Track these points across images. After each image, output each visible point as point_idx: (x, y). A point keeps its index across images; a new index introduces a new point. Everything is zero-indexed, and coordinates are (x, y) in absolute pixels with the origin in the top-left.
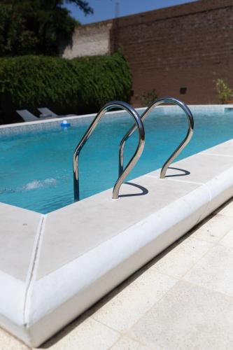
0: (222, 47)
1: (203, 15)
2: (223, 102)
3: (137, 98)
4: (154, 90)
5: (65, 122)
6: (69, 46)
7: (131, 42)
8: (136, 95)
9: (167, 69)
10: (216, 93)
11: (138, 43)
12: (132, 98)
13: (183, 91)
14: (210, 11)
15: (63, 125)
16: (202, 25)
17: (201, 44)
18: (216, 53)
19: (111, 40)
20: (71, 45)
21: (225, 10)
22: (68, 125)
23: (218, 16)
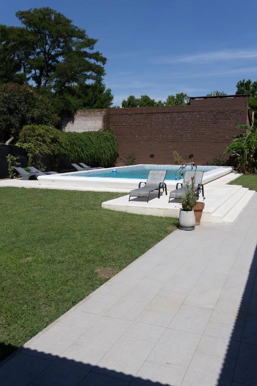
0: (175, 133)
1: (164, 114)
2: (177, 163)
3: (121, 159)
4: (133, 155)
5: (115, 170)
6: (71, 122)
7: (118, 124)
8: (120, 157)
9: (142, 142)
10: (173, 158)
11: (123, 125)
12: (117, 159)
13: (152, 156)
14: (168, 113)
15: (113, 171)
16: (163, 120)
17: (163, 130)
18: (172, 136)
19: (104, 121)
20: (73, 121)
21: (176, 114)
22: (116, 171)
23: (172, 117)
